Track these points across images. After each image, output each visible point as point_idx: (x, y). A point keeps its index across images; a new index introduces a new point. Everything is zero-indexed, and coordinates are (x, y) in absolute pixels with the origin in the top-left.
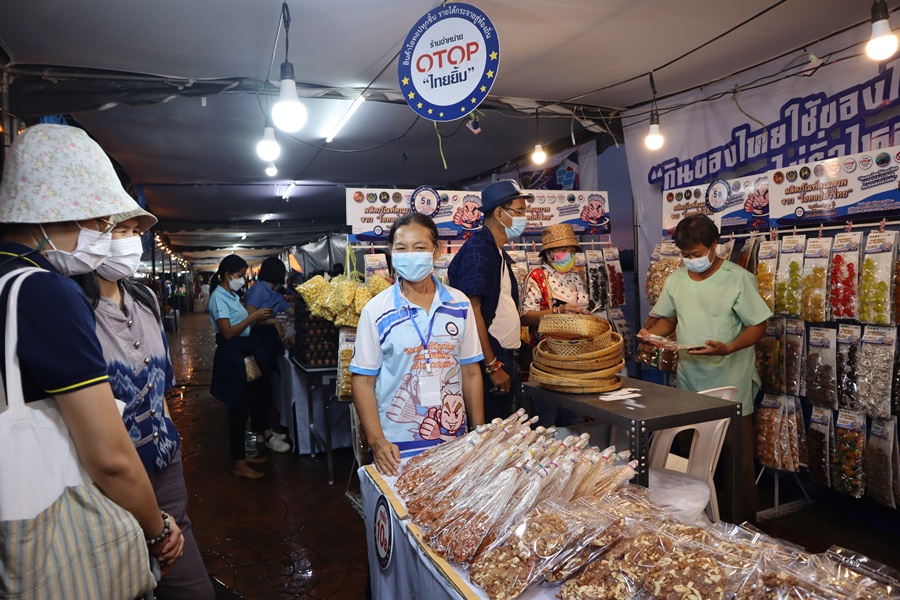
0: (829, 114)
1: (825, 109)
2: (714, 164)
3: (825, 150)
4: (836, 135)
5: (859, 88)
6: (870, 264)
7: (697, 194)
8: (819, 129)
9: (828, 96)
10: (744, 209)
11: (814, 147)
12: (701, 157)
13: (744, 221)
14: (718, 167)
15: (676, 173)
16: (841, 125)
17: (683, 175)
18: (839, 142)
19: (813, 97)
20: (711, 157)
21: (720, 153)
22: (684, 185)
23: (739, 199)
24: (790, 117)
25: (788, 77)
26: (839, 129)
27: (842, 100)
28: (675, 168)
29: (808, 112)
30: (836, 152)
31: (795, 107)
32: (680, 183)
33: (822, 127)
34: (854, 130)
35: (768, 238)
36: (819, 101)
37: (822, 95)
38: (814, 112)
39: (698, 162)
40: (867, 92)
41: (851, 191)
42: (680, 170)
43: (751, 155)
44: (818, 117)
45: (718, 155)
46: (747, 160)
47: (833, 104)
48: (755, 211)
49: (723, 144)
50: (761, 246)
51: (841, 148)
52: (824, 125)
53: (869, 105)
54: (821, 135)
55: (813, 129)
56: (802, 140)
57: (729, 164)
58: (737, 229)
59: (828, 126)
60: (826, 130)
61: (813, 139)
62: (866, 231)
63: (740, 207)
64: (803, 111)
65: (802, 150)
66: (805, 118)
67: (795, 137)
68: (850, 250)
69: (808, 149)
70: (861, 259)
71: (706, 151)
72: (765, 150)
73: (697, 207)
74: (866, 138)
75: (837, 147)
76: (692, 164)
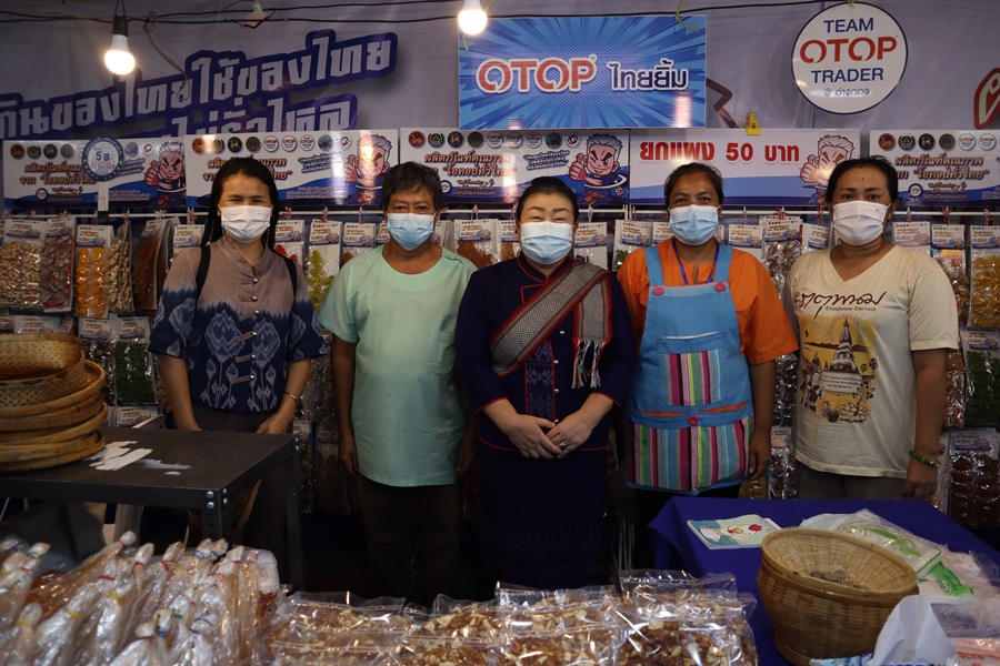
0: (248, 79)
1: (244, 72)
2: (85, 114)
3: (243, 121)
4: (257, 107)
5: (285, 58)
6: (317, 259)
7: (67, 152)
8: (235, 95)
9: (248, 58)
10: (145, 181)
11: (228, 115)
12: (62, 100)
13: (145, 197)
14: (91, 118)
15: (19, 118)
16: (262, 96)
17: (31, 122)
18: (261, 115)
19: (229, 55)
20: (79, 103)
21: (94, 99)
22: (33, 136)
23: (137, 167)
24: (199, 72)
25: (226, 21)
26: (260, 99)
27: (264, 66)
28: (16, 109)
29: (222, 71)
30: (256, 125)
31: (206, 62)
32: (25, 131)
33: (239, 93)
34: (278, 104)
35: (183, 221)
36: (236, 61)
37: (240, 55)
38: (230, 72)
39: (58, 108)
40: (293, 64)
41: (291, 173)
42: (25, 113)
43: (142, 110)
44: (235, 79)
45: (91, 102)
46: (136, 117)
47: (254, 69)
48: (162, 185)
49: (100, 89)
50: (176, 231)
51: (262, 122)
52: (242, 90)
53: (295, 80)
54: (238, 102)
55: (229, 93)
56: (214, 104)
57: (108, 117)
58: (135, 206)
59: (247, 93)
60: (244, 97)
61: (228, 105)
62: (308, 220)
63: (139, 177)
64: (216, 69)
65: (214, 116)
66: (218, 77)
67: (204, 99)
68: (292, 240)
69: (221, 115)
70: (305, 250)
71: (71, 93)
72: (162, 107)
73: (68, 171)
74: (290, 116)
75: (257, 120)
76: (47, 108)
